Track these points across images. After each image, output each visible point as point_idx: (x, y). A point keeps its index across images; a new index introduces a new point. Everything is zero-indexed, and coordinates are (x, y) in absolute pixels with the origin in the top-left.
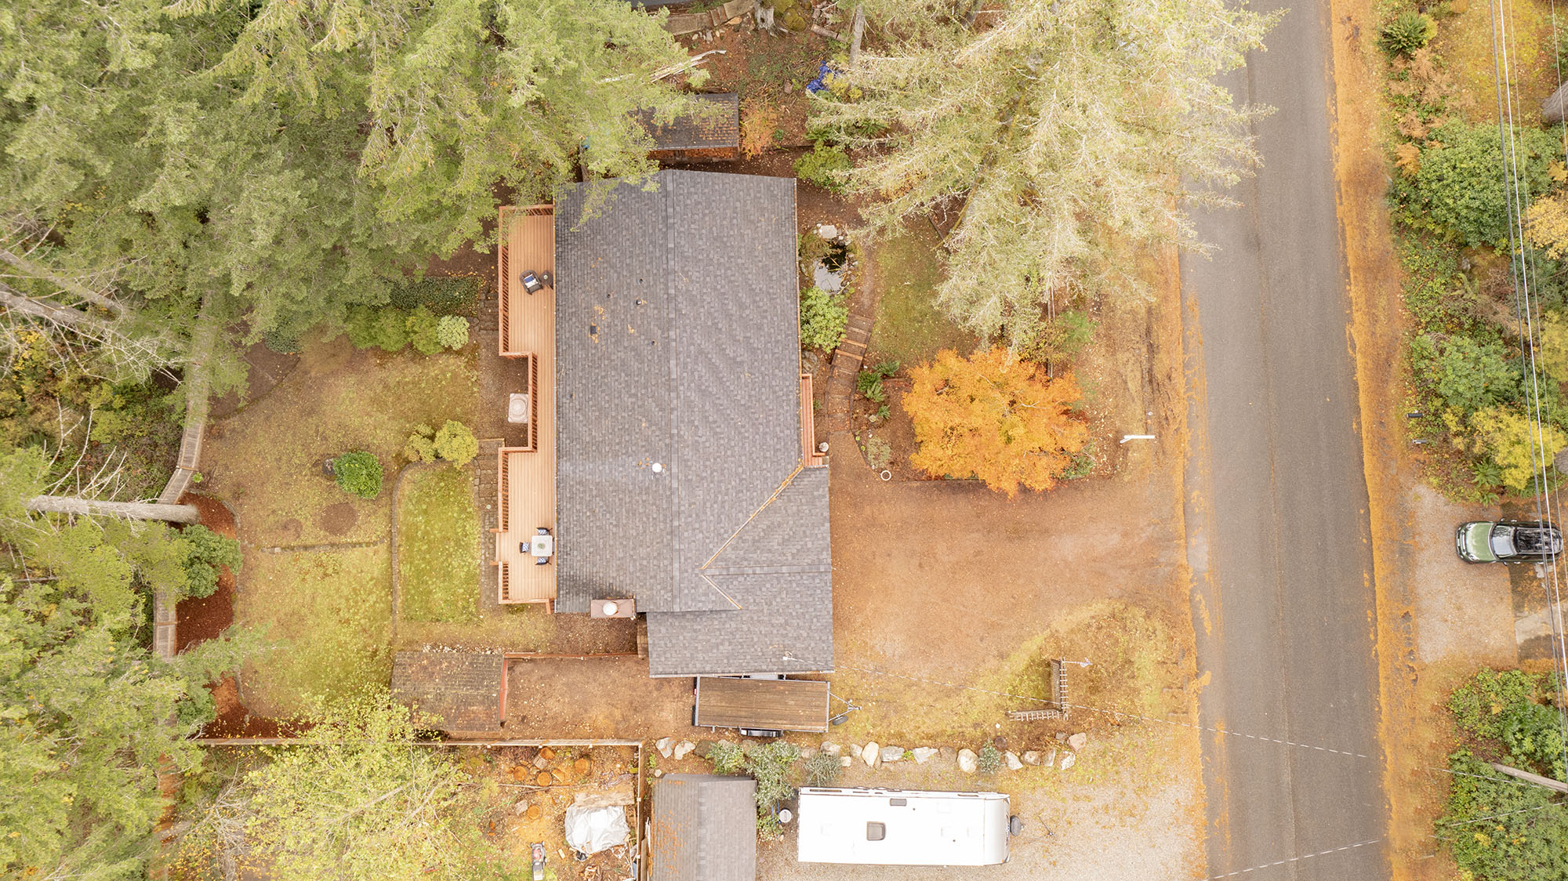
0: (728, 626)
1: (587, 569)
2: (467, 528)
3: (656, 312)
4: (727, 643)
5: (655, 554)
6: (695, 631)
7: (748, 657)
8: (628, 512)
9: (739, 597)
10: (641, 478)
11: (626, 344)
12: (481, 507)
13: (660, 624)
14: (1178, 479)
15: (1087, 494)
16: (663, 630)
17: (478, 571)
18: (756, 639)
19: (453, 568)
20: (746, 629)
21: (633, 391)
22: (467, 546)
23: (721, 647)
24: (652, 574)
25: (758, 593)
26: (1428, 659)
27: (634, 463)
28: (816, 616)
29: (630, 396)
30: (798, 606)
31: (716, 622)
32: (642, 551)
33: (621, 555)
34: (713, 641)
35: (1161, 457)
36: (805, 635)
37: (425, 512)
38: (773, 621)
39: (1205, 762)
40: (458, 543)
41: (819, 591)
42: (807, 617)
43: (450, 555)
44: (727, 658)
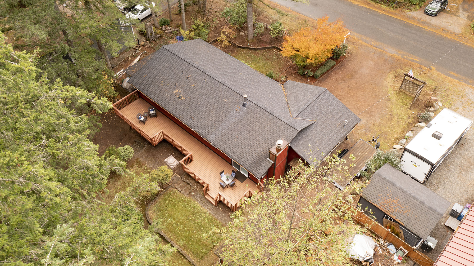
0: (318, 130)
1: (255, 154)
2: (192, 206)
3: (196, 74)
4: (324, 136)
5: (273, 125)
6: (311, 140)
7: (335, 135)
8: (248, 125)
9: (311, 117)
10: (242, 113)
11: (195, 90)
12: (191, 196)
13: (298, 146)
14: (365, 44)
15: (352, 60)
16: (302, 148)
17: (211, 215)
18: (330, 128)
19: (200, 223)
20: (324, 127)
21: (212, 97)
22: (198, 212)
23: (324, 139)
24: (278, 130)
25: (315, 112)
26: (460, 32)
27: (235, 112)
28: (338, 106)
29: (212, 98)
30: (330, 107)
31: (314, 132)
32: (267, 129)
33: (262, 138)
34: (319, 138)
35: (355, 44)
36: (341, 114)
37: (169, 216)
38: (329, 117)
39: (463, 81)
40: (193, 213)
41: (330, 98)
42: (336, 108)
43: (195, 220)
44: (329, 141)
